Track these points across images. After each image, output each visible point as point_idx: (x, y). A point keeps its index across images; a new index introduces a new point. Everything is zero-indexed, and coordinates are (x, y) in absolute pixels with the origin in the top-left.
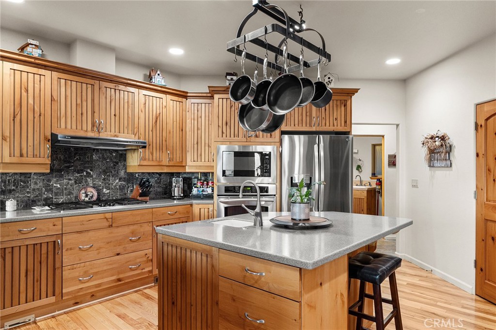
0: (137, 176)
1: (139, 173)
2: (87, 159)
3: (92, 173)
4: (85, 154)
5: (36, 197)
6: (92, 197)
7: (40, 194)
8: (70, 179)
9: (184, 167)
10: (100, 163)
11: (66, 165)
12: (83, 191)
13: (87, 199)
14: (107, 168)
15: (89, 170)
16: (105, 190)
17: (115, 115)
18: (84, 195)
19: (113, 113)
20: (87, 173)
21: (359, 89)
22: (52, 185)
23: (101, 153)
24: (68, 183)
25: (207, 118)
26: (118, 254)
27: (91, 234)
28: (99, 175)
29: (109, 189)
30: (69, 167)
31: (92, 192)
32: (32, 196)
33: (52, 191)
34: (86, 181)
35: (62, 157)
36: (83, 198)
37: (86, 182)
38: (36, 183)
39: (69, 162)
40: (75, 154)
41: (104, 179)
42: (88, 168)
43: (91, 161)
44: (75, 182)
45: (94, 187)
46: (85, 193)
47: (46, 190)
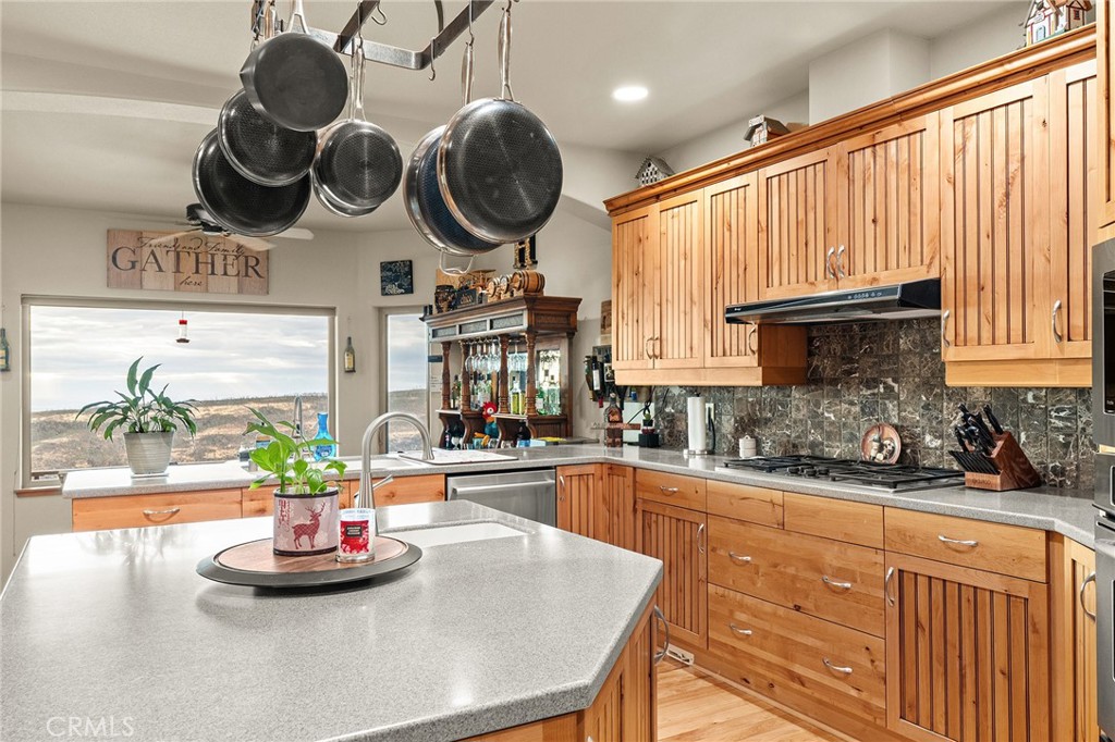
0: (1030, 399)
1: (1039, 389)
2: (886, 352)
3: (896, 386)
4: (882, 337)
5: (799, 437)
6: (892, 453)
7: (805, 433)
8: (852, 403)
10: (916, 360)
11: (845, 367)
12: (875, 435)
13: (880, 457)
14: (933, 374)
15: (890, 381)
16: (928, 438)
17: (874, 221)
18: (876, 445)
19: (869, 217)
20: (888, 388)
22: (823, 414)
23: (919, 330)
24: (849, 412)
26: (797, 608)
28: (915, 392)
29: (941, 437)
30: (849, 373)
32: (793, 435)
33: (823, 428)
34: (885, 410)
35: (839, 350)
36: (873, 454)
37: (883, 413)
38: (798, 409)
39: (851, 361)
40: (862, 340)
41: (926, 407)
42: (887, 373)
43: (895, 356)
44: (862, 410)
45: (896, 427)
46: (879, 440)
47: (814, 426)
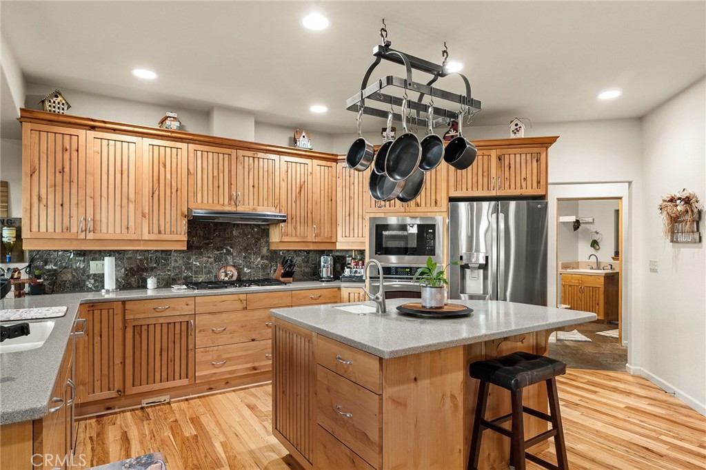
0: (281, 254)
1: (284, 250)
2: (227, 236)
3: (232, 250)
4: (225, 230)
5: (177, 275)
6: (232, 276)
7: (180, 273)
8: (209, 257)
9: (335, 243)
10: (241, 240)
11: (206, 242)
12: (223, 270)
13: (226, 279)
14: (247, 245)
15: (229, 248)
16: (245, 269)
17: (253, 186)
18: (223, 274)
19: (251, 184)
20: (227, 250)
21: (558, 137)
22: (192, 263)
23: (241, 229)
24: (208, 261)
25: (361, 185)
26: (253, 340)
27: (224, 316)
28: (239, 253)
29: (250, 268)
30: (208, 244)
31: (231, 271)
32: (173, 274)
33: (192, 270)
34: (226, 260)
35: (202, 233)
36: (223, 278)
37: (225, 260)
38: (176, 261)
39: (209, 239)
40: (215, 230)
41: (245, 257)
42: (228, 245)
43: (231, 237)
44: (215, 260)
45: (234, 266)
46: (225, 272)
47: (186, 269)
